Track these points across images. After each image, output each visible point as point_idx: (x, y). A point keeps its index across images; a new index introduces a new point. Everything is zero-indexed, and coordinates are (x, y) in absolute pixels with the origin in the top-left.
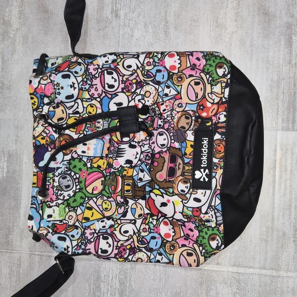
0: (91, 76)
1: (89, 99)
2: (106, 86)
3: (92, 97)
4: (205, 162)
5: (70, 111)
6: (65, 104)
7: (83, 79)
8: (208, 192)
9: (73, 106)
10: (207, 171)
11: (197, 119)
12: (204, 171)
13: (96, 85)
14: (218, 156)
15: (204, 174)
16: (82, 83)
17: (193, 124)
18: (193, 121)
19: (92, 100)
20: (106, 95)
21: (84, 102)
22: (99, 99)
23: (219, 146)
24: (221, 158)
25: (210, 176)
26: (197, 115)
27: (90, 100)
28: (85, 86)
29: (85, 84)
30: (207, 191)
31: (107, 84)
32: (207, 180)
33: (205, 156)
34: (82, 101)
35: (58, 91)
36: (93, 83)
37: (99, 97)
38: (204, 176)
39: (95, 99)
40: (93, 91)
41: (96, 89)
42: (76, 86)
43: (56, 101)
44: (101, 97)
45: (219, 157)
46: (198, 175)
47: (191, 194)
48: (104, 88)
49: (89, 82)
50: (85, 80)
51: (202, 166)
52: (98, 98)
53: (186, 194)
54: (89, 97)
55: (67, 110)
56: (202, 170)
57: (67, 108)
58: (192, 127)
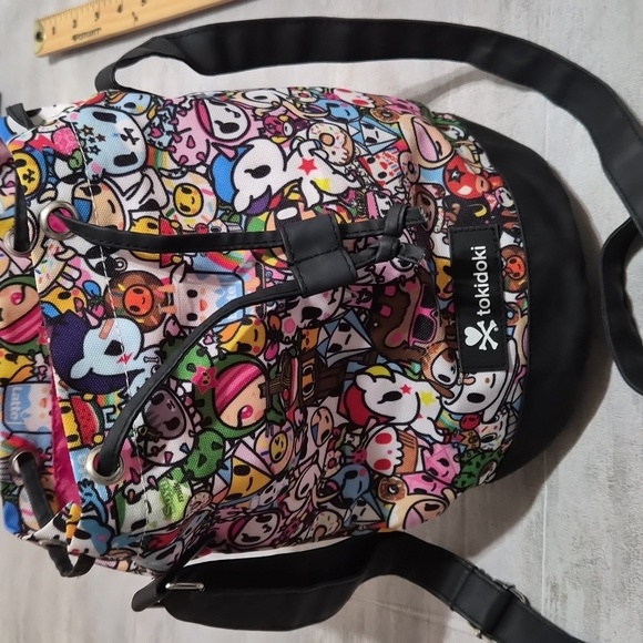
0: (172, 109)
1: (175, 171)
2: (216, 128)
3: (183, 165)
4: (485, 304)
5: (133, 204)
6: (115, 179)
7: (151, 120)
8: (500, 375)
9: (138, 185)
10: (493, 324)
11: (450, 205)
12: (487, 326)
13: (189, 129)
14: (513, 286)
15: (487, 333)
16: (148, 130)
17: (441, 217)
18: (440, 210)
19: (184, 174)
20: (221, 153)
21: (164, 179)
22: (202, 169)
23: (513, 261)
24: (520, 291)
25: (502, 336)
26: (447, 194)
27: (179, 175)
28: (161, 140)
29: (157, 132)
30: (496, 373)
31: (217, 122)
32: (495, 345)
33: (483, 289)
34: (160, 176)
35: (92, 145)
36: (180, 128)
37: (203, 163)
38: (487, 337)
39: (192, 169)
40: (181, 149)
41: (191, 143)
42: (136, 134)
43: (89, 172)
44: (209, 162)
45: (515, 289)
46: (472, 336)
47: (462, 384)
48: (211, 133)
49: (168, 127)
50: (157, 121)
51: (481, 313)
52: (198, 165)
53: (452, 385)
54: (175, 166)
55: (123, 199)
56: (481, 324)
57: (123, 194)
58: (440, 223)
